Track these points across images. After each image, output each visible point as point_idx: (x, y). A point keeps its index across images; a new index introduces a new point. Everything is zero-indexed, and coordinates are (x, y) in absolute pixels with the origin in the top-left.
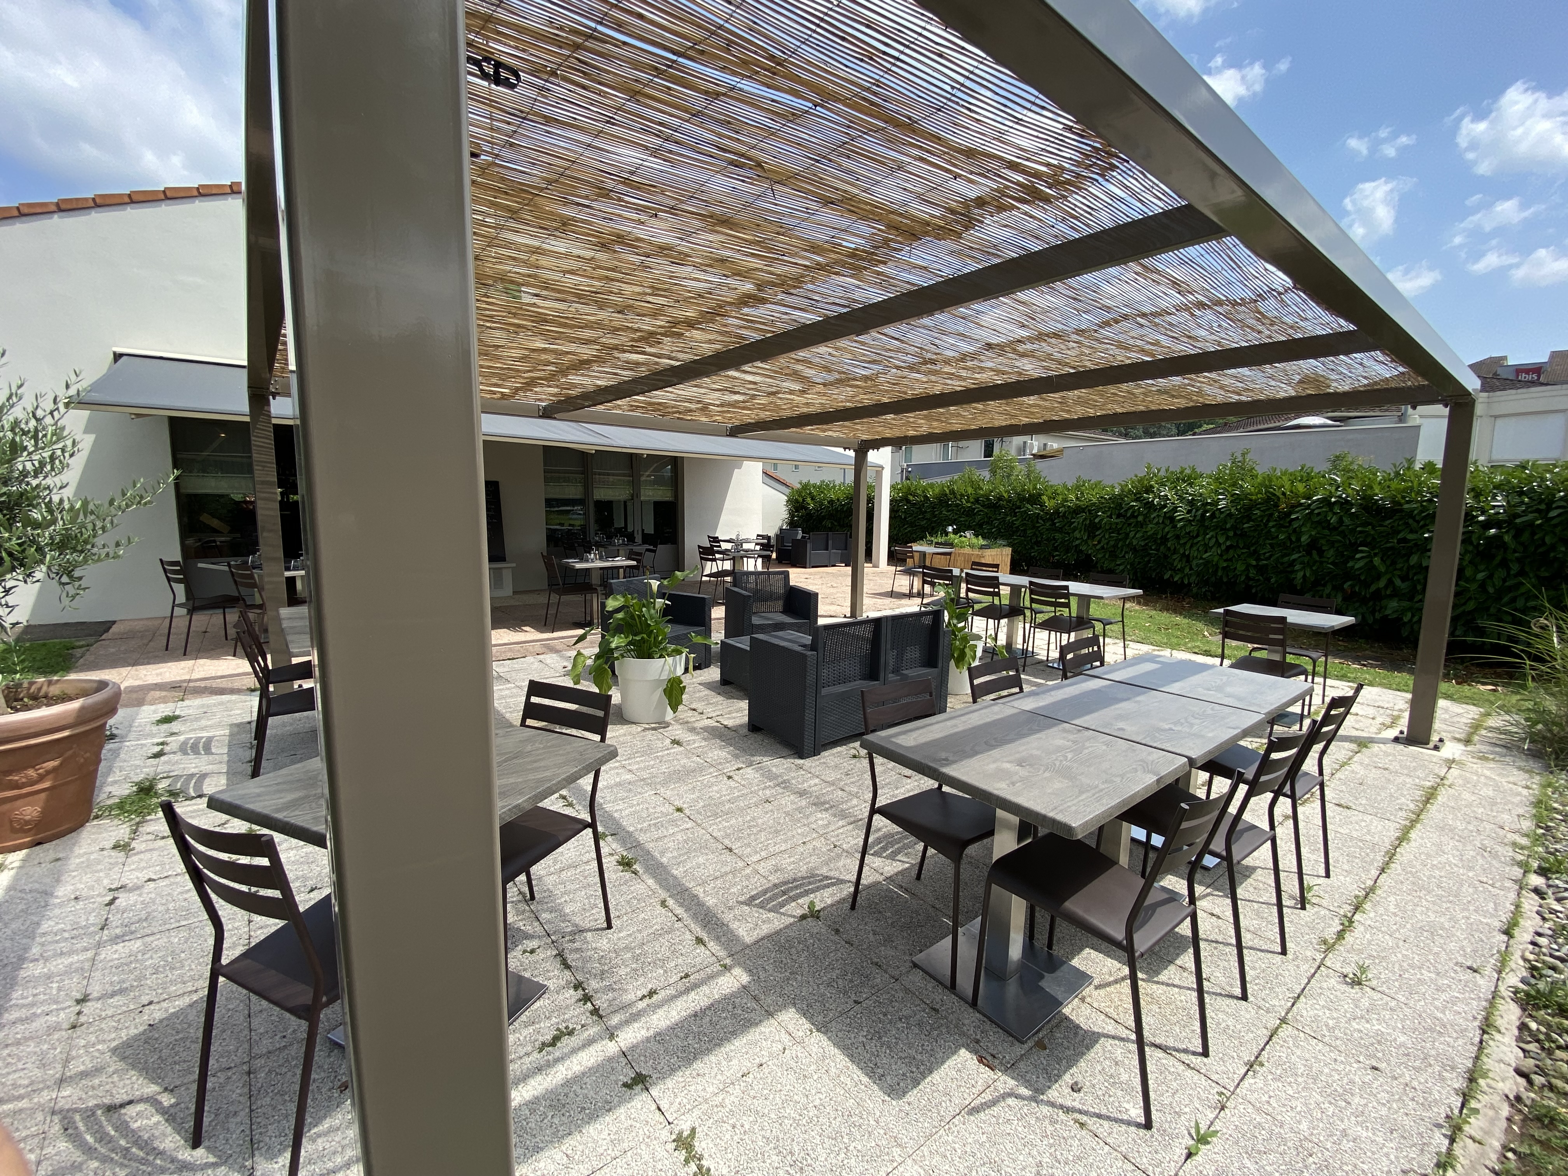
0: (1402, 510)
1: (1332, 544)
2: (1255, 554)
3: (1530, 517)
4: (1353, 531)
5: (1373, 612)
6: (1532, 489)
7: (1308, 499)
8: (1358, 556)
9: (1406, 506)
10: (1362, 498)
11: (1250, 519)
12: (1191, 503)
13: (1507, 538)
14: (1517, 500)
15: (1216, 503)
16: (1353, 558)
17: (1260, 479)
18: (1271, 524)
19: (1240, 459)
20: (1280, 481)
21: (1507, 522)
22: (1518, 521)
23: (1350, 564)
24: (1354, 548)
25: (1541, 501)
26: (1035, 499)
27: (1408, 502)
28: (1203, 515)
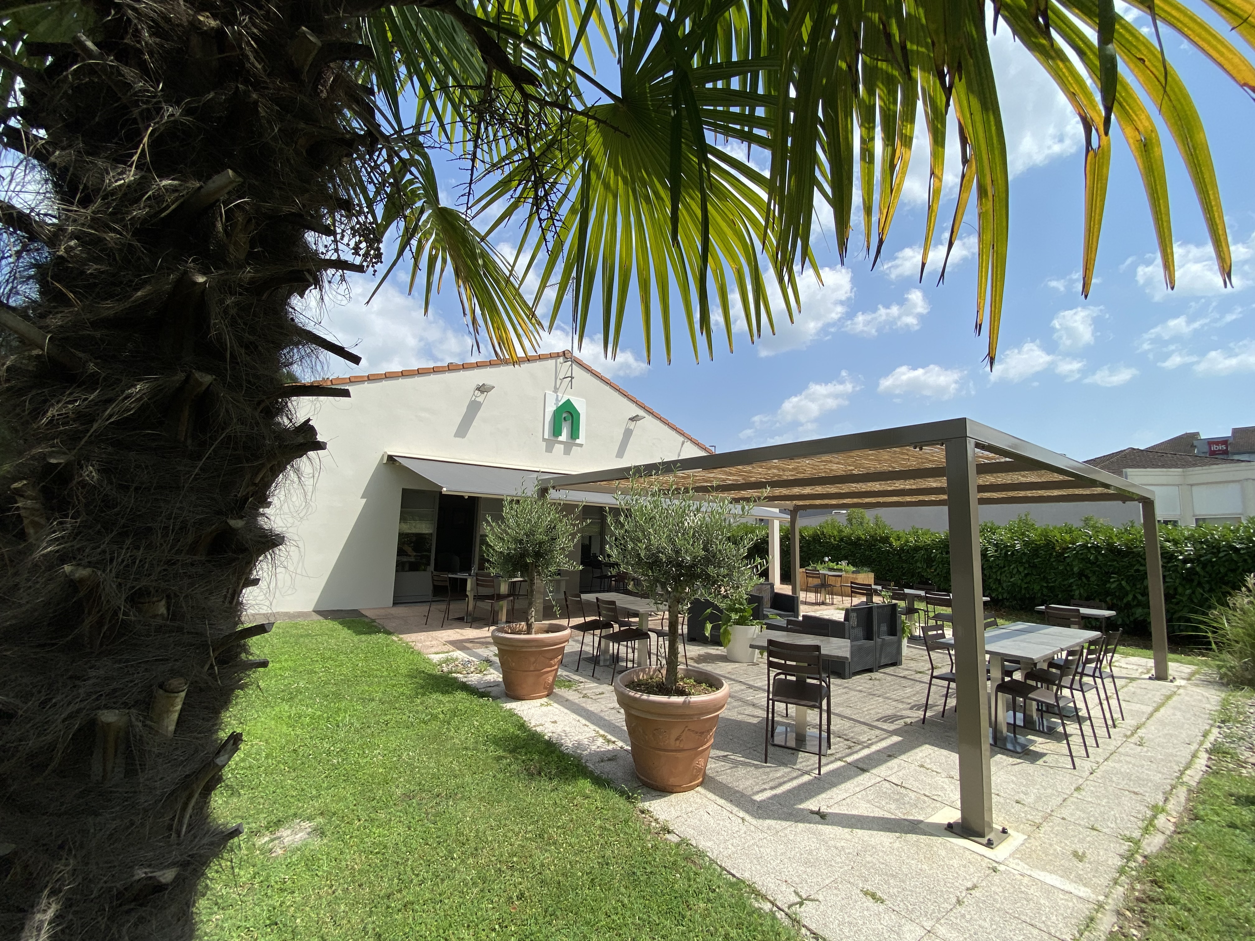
0: (1133, 552)
1: (1094, 572)
2: (1045, 579)
3: (1209, 556)
4: (1106, 565)
5: (1128, 617)
6: (1207, 540)
7: (1073, 544)
8: (1112, 580)
9: (1135, 550)
10: (1108, 544)
11: (1038, 557)
12: (996, 545)
13: (1198, 569)
14: (1199, 546)
15: (1014, 546)
16: (1109, 582)
17: (1039, 530)
18: (1052, 560)
19: (1024, 518)
20: (1053, 534)
21: (1196, 559)
22: (1202, 559)
23: (1108, 585)
24: (1108, 574)
25: (1213, 548)
26: (885, 540)
27: (1136, 547)
28: (1006, 554)
